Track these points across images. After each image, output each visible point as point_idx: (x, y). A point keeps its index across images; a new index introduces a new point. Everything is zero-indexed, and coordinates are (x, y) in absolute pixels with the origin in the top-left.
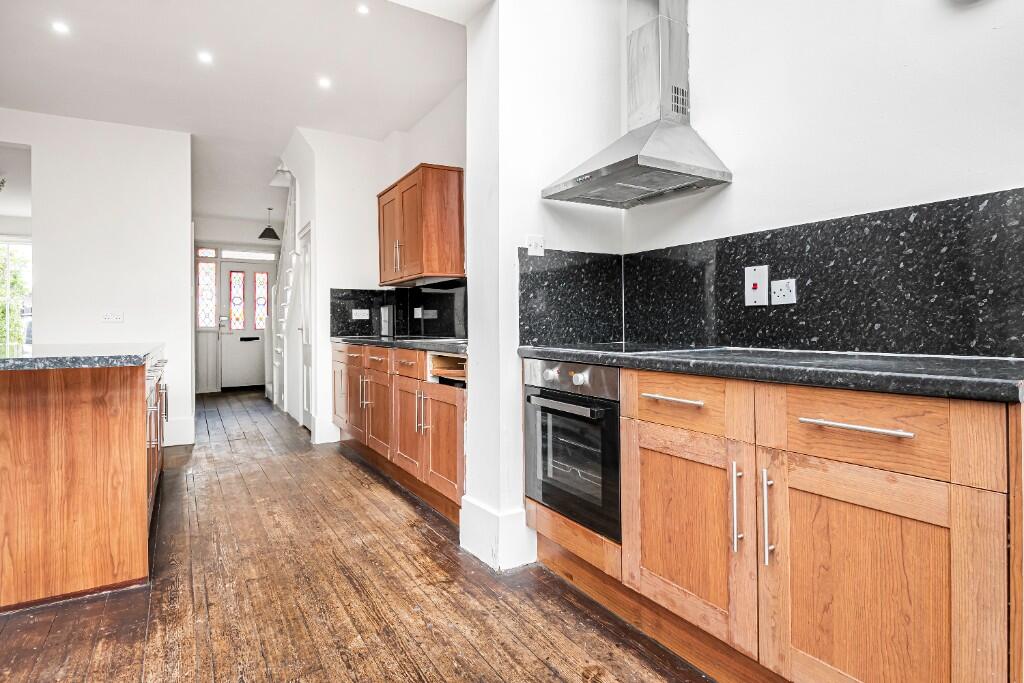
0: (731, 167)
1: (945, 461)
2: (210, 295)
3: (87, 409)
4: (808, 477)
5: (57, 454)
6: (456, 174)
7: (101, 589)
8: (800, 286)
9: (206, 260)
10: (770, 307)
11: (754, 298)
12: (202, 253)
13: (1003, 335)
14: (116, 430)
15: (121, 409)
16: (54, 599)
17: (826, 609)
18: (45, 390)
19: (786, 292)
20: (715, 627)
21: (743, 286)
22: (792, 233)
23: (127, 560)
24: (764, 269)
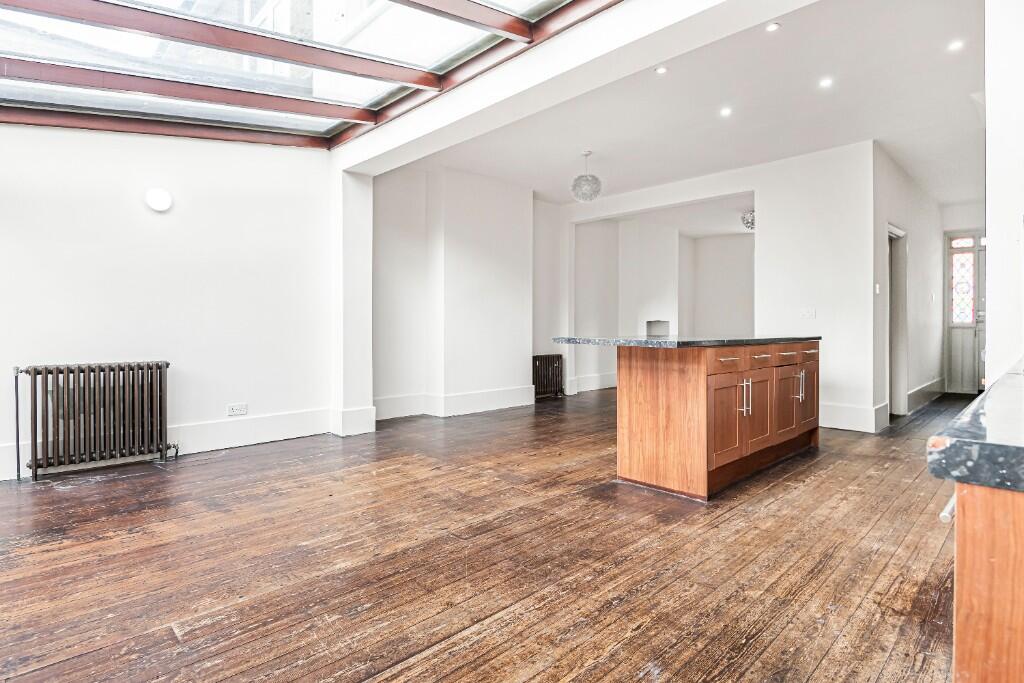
2: (966, 288)
3: (676, 375)
5: (662, 400)
7: (682, 493)
9: (962, 250)
12: (956, 244)
14: (690, 390)
15: (693, 379)
16: (660, 488)
18: (657, 360)
23: (695, 480)
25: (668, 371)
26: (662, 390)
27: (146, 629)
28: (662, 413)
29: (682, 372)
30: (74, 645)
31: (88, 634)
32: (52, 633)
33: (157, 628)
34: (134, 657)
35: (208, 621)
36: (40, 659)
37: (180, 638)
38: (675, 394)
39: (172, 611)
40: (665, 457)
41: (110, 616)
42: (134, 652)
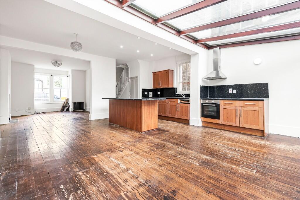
0: (227, 77)
1: (258, 106)
4: (245, 109)
5: (151, 112)
6: (172, 71)
7: (154, 129)
8: (236, 91)
10: (233, 93)
11: (230, 92)
13: (259, 96)
14: (155, 108)
15: (156, 106)
16: (150, 130)
17: (247, 120)
18: (150, 103)
19: (235, 92)
20: (234, 125)
21: (229, 91)
22: (235, 85)
24: (232, 89)
25: (152, 105)
26: (151, 109)
27: (261, 176)
28: (151, 114)
29: (154, 105)
30: (282, 186)
31: (276, 186)
32: (287, 194)
33: (258, 175)
34: (269, 174)
35: (247, 168)
36: (293, 189)
37: (256, 170)
38: (153, 110)
39: (250, 175)
40: (151, 123)
41: (266, 186)
42: (268, 174)
